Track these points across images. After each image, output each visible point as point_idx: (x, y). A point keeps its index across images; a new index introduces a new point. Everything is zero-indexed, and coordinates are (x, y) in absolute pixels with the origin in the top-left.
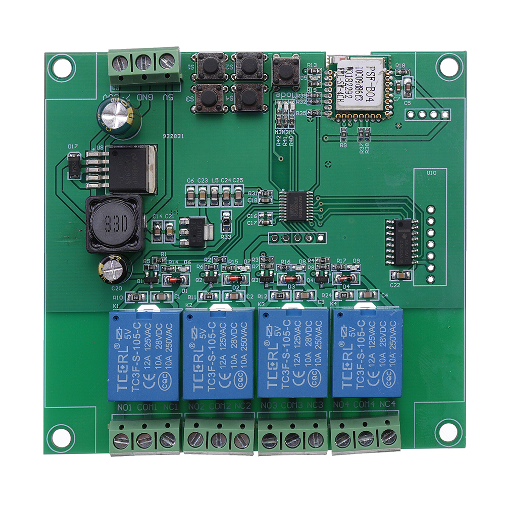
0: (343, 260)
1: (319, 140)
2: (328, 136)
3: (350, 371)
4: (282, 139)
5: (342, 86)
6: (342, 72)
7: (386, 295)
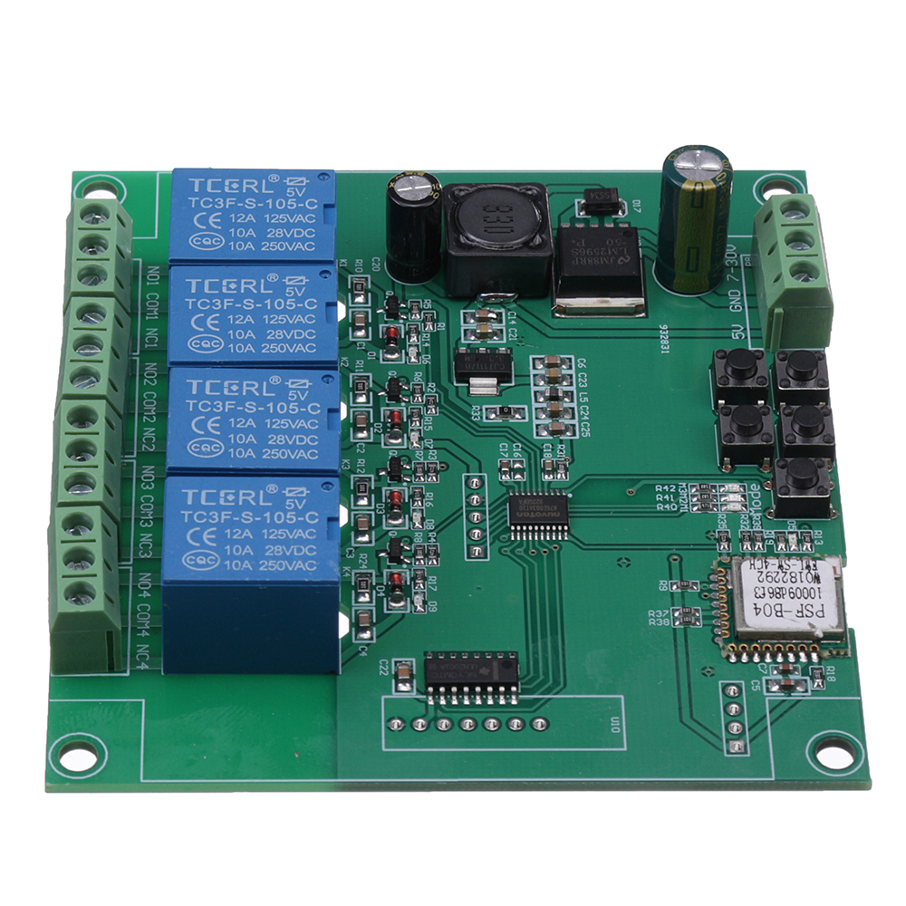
0: (433, 586)
1: (670, 549)
2: (680, 563)
3: (218, 501)
4: (669, 493)
5: (780, 567)
7: (364, 654)
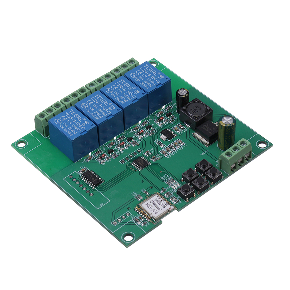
0: (108, 161)
1: (153, 185)
2: (151, 189)
3: (74, 115)
4: (167, 177)
5: (162, 201)
6: (166, 204)
7: (83, 163)
